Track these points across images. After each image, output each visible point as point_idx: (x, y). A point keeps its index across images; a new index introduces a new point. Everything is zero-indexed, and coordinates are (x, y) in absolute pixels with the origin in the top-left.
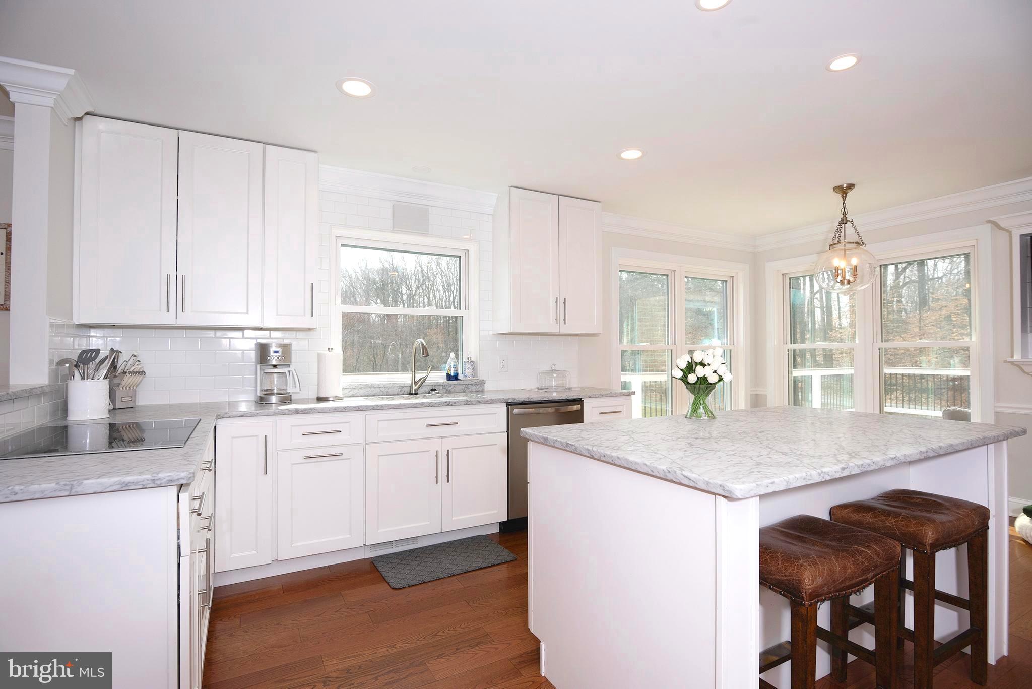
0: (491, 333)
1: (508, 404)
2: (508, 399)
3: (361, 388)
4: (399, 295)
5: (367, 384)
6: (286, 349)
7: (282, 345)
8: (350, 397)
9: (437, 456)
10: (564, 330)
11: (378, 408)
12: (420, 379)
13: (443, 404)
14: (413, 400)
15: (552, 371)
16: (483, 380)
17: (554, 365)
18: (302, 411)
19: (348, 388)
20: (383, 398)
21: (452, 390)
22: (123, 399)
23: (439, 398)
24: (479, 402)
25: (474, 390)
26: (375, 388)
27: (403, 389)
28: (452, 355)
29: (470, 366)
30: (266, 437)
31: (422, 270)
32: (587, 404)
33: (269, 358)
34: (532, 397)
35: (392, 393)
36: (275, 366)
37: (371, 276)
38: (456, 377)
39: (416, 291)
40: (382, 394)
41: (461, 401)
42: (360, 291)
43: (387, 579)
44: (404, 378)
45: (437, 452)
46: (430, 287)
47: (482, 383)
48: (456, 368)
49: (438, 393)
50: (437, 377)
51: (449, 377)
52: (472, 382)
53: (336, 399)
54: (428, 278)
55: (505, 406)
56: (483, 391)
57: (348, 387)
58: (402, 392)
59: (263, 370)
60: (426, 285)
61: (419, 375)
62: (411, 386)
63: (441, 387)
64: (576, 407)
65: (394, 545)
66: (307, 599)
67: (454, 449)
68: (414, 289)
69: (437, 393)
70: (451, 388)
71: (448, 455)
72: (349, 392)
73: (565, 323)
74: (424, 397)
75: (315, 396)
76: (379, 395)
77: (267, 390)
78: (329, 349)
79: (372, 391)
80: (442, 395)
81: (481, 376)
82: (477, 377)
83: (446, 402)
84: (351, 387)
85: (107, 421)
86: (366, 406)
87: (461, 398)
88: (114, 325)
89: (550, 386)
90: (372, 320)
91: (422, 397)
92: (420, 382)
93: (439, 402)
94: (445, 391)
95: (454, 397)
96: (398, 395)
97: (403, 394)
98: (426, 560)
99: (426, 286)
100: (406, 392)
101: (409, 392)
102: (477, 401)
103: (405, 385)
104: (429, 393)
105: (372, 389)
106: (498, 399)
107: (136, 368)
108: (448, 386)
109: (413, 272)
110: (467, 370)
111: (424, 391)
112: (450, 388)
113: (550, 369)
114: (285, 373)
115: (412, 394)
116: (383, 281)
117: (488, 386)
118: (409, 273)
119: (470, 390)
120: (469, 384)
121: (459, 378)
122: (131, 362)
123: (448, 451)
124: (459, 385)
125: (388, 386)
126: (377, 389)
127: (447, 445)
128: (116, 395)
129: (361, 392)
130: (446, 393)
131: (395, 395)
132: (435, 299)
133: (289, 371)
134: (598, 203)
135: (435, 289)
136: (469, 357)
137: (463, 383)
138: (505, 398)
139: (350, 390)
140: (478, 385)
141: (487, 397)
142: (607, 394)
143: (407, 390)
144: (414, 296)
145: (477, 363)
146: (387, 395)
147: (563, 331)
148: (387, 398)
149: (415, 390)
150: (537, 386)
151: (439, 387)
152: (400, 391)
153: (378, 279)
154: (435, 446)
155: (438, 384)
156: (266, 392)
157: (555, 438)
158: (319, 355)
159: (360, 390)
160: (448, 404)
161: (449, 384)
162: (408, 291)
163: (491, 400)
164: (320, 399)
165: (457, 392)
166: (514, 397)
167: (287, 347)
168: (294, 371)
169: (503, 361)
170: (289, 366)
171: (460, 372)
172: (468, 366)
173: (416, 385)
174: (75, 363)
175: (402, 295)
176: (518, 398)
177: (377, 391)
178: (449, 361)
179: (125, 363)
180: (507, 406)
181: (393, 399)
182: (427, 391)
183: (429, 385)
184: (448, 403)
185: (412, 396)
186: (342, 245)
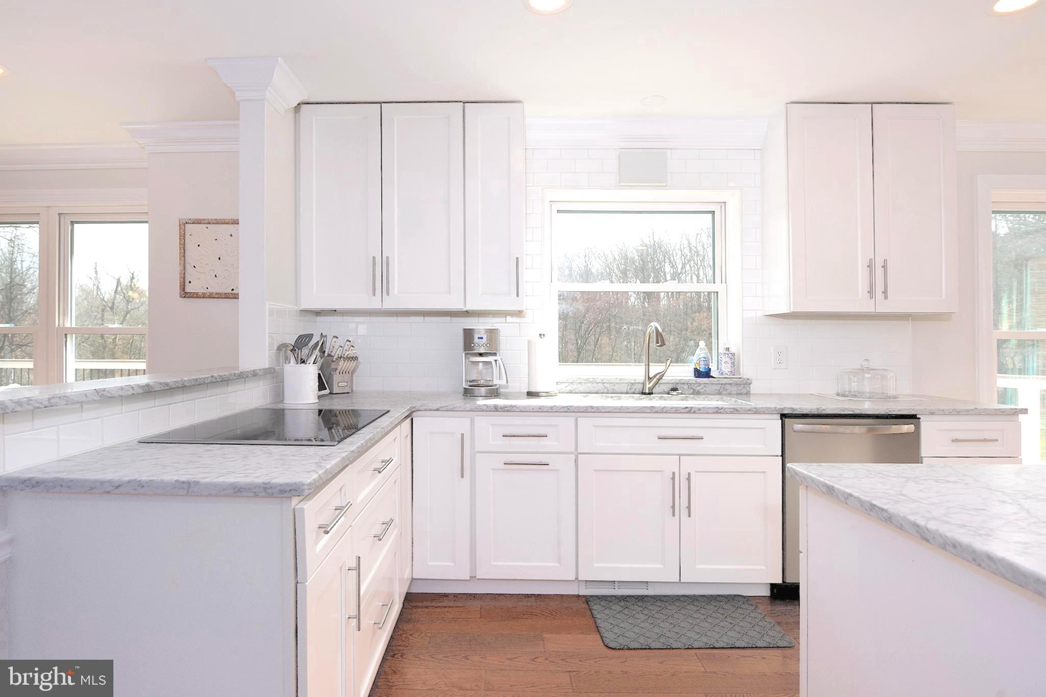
0: (760, 314)
1: (783, 416)
2: (783, 409)
3: (580, 383)
4: (662, 274)
5: (587, 379)
6: (492, 333)
7: (488, 331)
8: (567, 393)
9: (673, 479)
10: (883, 307)
11: (593, 410)
12: (656, 375)
13: (681, 411)
14: (646, 402)
15: (863, 370)
16: (748, 379)
17: (867, 360)
18: (501, 408)
19: (565, 383)
20: (607, 397)
21: (702, 391)
22: (340, 384)
23: (682, 400)
24: (737, 410)
25: (735, 393)
26: (597, 383)
27: (634, 387)
28: (702, 344)
29: (728, 359)
30: (462, 435)
31: (689, 244)
32: (926, 425)
33: (473, 345)
34: (823, 407)
35: (619, 391)
36: (481, 355)
37: (629, 255)
38: (707, 374)
39: (682, 269)
40: (606, 391)
41: (709, 408)
42: (617, 272)
43: (602, 630)
44: (635, 372)
45: (674, 473)
46: (699, 264)
47: (747, 383)
48: (707, 361)
49: (682, 394)
50: (682, 372)
51: (698, 374)
52: (731, 382)
53: (548, 394)
54: (697, 252)
55: (779, 418)
56: (748, 394)
57: (565, 381)
58: (633, 390)
59: (468, 359)
60: (694, 261)
61: (655, 369)
62: (643, 384)
63: (686, 387)
64: (907, 428)
65: (616, 584)
66: (504, 633)
67: (699, 472)
68: (680, 267)
69: (678, 394)
70: (700, 388)
71: (689, 479)
72: (566, 387)
73: (886, 298)
74: (661, 398)
75: (526, 391)
76: (603, 393)
77: (473, 381)
78: (540, 335)
79: (594, 387)
80: (687, 397)
81: (746, 371)
82: (739, 374)
83: (687, 408)
84: (568, 381)
85: (318, 407)
86: (577, 407)
87: (714, 403)
88: (335, 311)
89: (859, 393)
90: (630, 304)
91: (658, 398)
92: (655, 379)
93: (676, 407)
94: (692, 390)
95: (704, 400)
96: (627, 393)
97: (634, 393)
98: (656, 616)
99: (694, 263)
100: (637, 390)
101: (641, 390)
102: (734, 409)
103: (637, 382)
104: (668, 393)
105: (595, 385)
106: (767, 409)
107: (350, 353)
108: (696, 385)
109: (678, 247)
110: (723, 364)
111: (661, 391)
112: (698, 388)
113: (859, 367)
114: (491, 362)
115: (645, 394)
116: (642, 260)
117: (754, 388)
118: (673, 248)
119: (729, 391)
120: (726, 384)
121: (711, 374)
122: (346, 347)
123: (689, 474)
124: (712, 384)
125: (613, 381)
126: (601, 385)
127: (689, 465)
128: (333, 379)
129: (582, 388)
130: (693, 394)
131: (622, 393)
132: (706, 277)
133: (496, 361)
134: (948, 105)
135: (706, 265)
136: (727, 347)
137: (717, 382)
138: (778, 407)
139: (567, 384)
140: (742, 387)
141: (753, 403)
142: (968, 411)
143: (639, 388)
144: (679, 274)
145: (739, 357)
146: (612, 393)
147: (880, 309)
148: (612, 397)
149: (649, 389)
150: (836, 392)
151: (683, 385)
152: (630, 389)
153: (637, 258)
154: (670, 465)
155: (682, 382)
156: (471, 384)
157: (848, 491)
158: (529, 342)
159: (579, 385)
160: (689, 411)
161: (697, 383)
162: (672, 270)
163: (755, 408)
164: (530, 394)
165: (709, 394)
166: (794, 407)
167: (493, 332)
168: (500, 360)
169: (780, 354)
170: (495, 354)
171: (713, 367)
172: (725, 359)
173: (649, 384)
174: (292, 348)
175: (665, 274)
176: (800, 409)
177: (600, 387)
178: (698, 351)
179: (340, 348)
180: (781, 419)
181: (619, 398)
182: (666, 390)
183: (668, 383)
184: (689, 409)
185: (644, 396)
186: (558, 211)
